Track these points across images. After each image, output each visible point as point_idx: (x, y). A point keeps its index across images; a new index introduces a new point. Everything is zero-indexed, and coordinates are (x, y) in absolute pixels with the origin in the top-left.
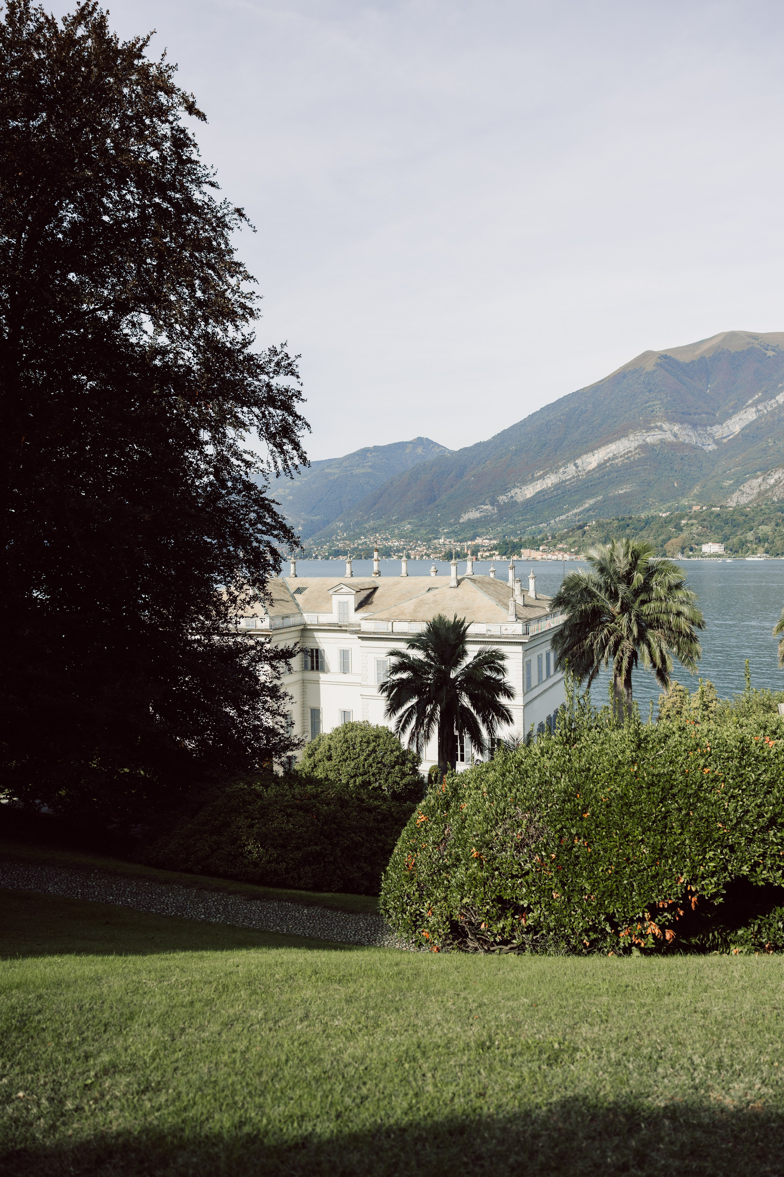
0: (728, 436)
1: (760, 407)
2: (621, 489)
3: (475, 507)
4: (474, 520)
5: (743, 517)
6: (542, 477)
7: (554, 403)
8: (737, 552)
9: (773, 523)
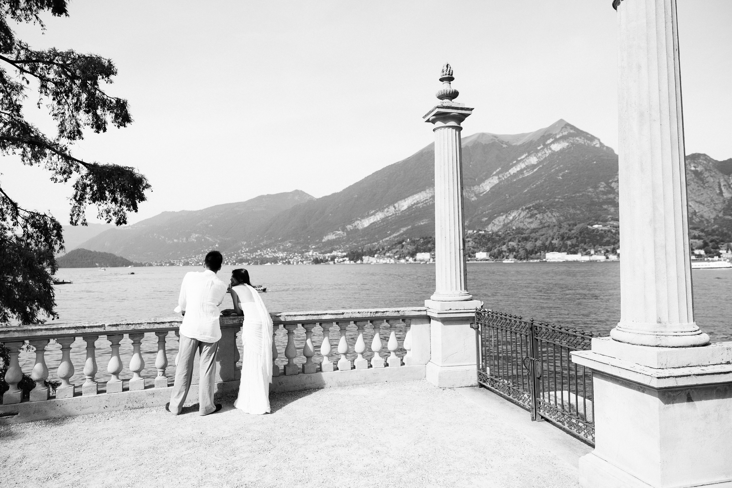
0: (483, 192)
1: (500, 176)
2: (423, 222)
3: (332, 232)
4: (331, 240)
5: (498, 237)
6: (374, 214)
7: (381, 170)
8: (497, 257)
9: (517, 240)
